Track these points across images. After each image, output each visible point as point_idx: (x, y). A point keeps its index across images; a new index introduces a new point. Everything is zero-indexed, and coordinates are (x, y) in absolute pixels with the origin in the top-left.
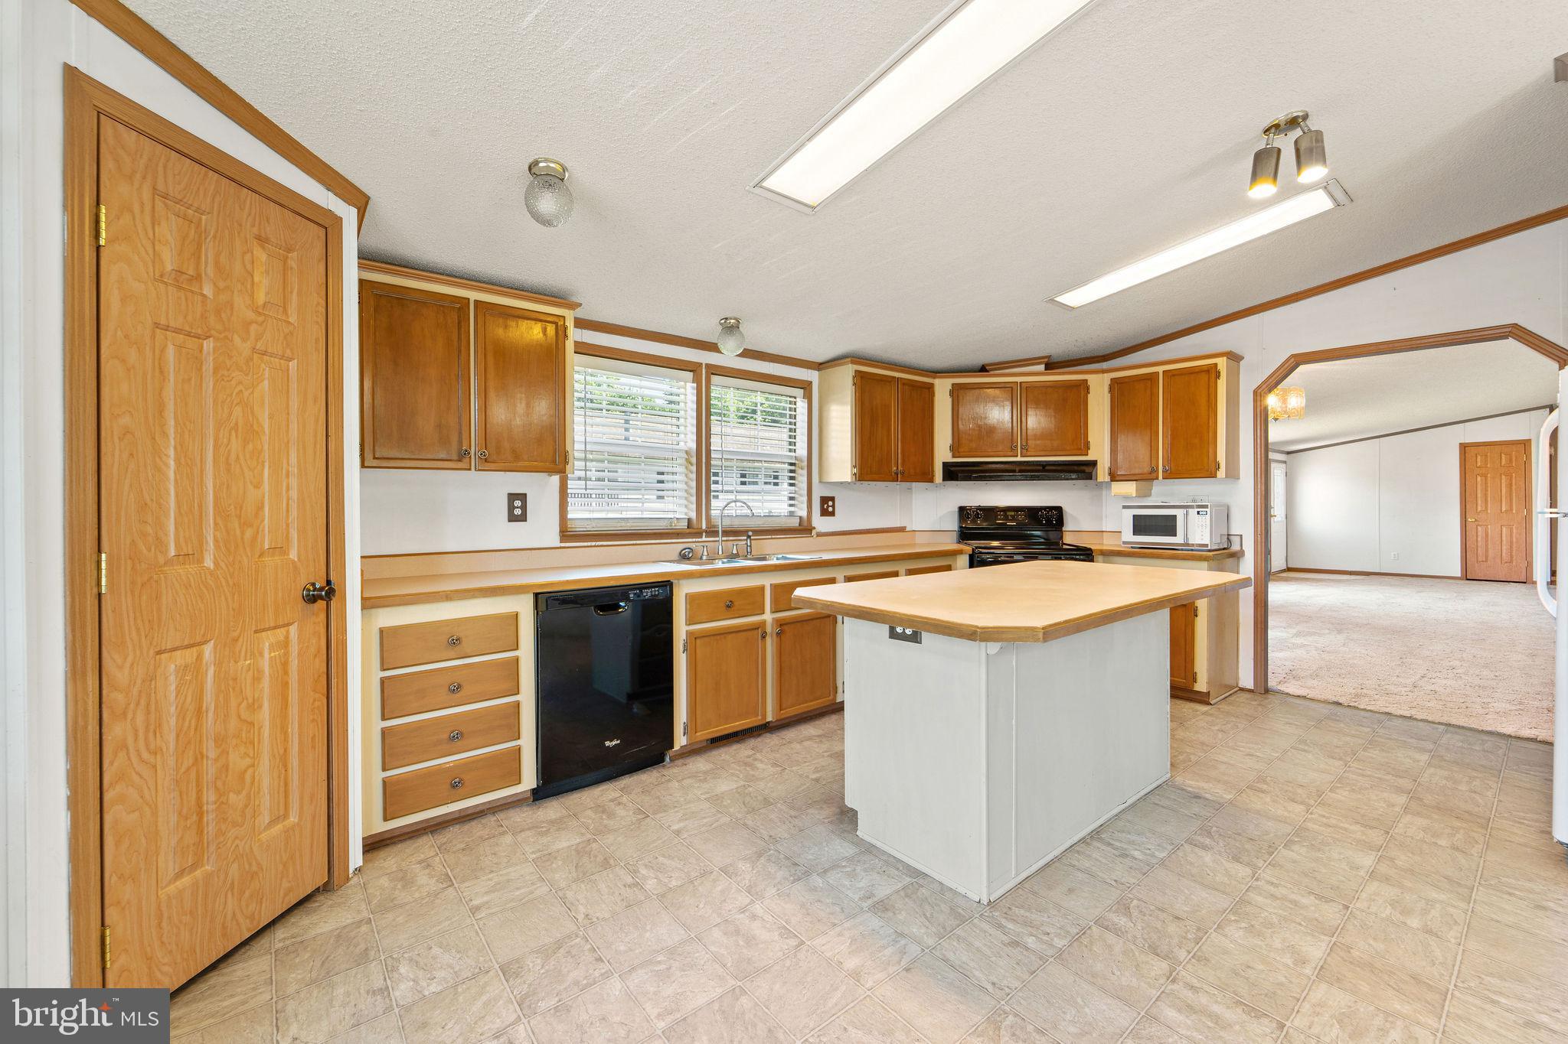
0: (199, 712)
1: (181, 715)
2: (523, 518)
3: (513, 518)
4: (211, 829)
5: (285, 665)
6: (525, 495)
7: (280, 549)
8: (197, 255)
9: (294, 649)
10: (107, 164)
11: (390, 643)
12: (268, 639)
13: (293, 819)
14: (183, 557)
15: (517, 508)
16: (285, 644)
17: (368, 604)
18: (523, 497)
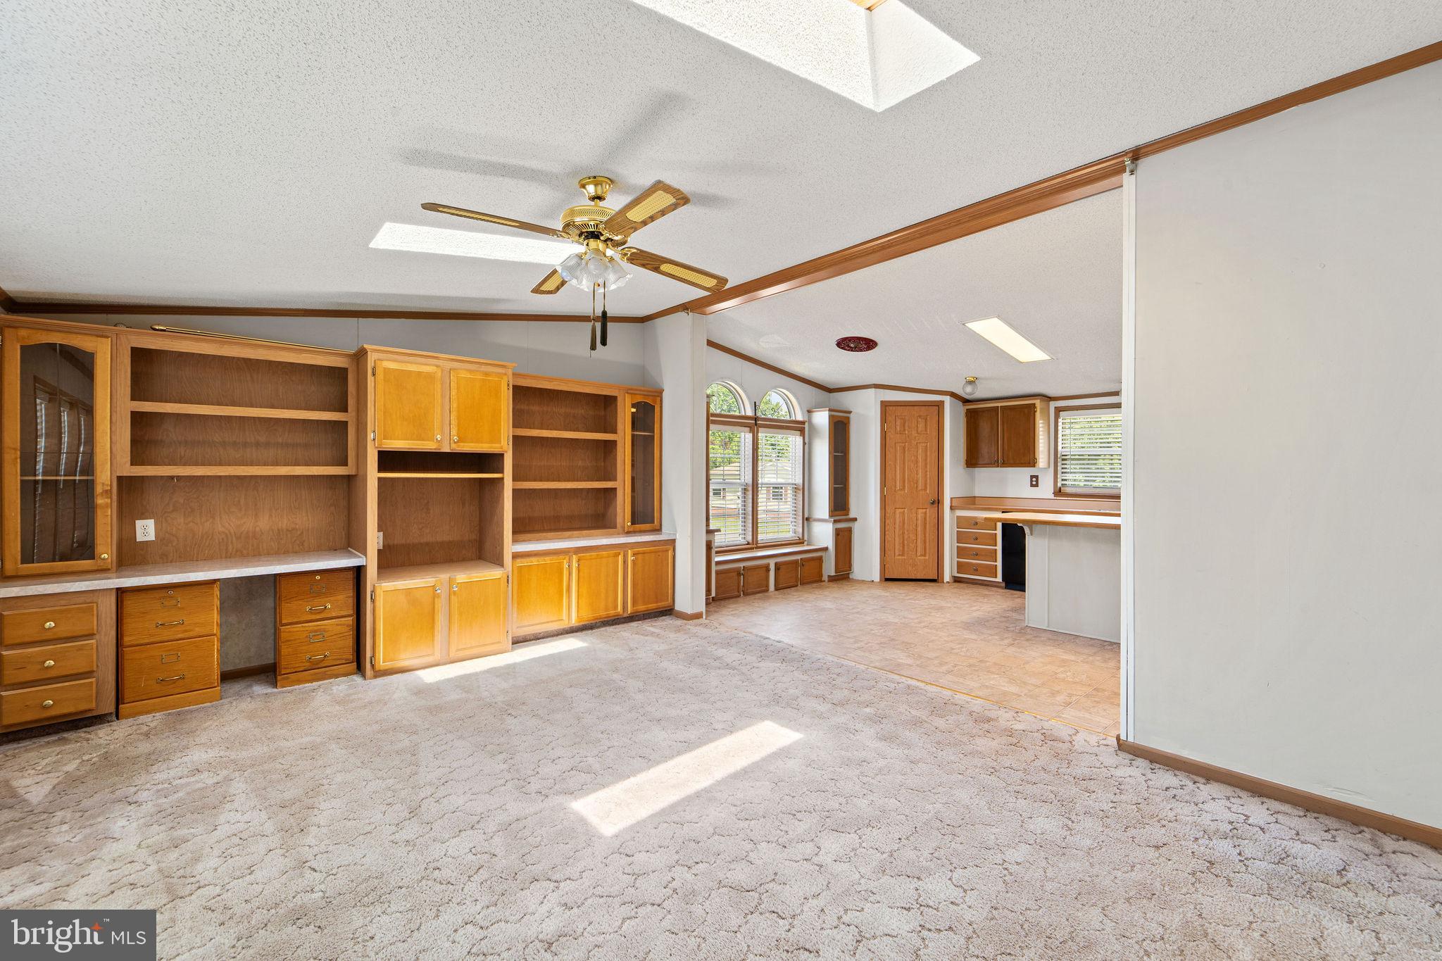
0: (904, 523)
1: (900, 522)
2: (1037, 485)
3: (1032, 485)
4: (906, 549)
5: (925, 519)
6: (1038, 476)
7: (925, 489)
8: (904, 426)
9: (928, 515)
10: (887, 415)
11: (961, 522)
12: (920, 511)
13: (927, 558)
14: (901, 490)
15: (1035, 480)
16: (925, 513)
17: (952, 508)
18: (1037, 477)
